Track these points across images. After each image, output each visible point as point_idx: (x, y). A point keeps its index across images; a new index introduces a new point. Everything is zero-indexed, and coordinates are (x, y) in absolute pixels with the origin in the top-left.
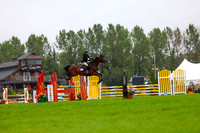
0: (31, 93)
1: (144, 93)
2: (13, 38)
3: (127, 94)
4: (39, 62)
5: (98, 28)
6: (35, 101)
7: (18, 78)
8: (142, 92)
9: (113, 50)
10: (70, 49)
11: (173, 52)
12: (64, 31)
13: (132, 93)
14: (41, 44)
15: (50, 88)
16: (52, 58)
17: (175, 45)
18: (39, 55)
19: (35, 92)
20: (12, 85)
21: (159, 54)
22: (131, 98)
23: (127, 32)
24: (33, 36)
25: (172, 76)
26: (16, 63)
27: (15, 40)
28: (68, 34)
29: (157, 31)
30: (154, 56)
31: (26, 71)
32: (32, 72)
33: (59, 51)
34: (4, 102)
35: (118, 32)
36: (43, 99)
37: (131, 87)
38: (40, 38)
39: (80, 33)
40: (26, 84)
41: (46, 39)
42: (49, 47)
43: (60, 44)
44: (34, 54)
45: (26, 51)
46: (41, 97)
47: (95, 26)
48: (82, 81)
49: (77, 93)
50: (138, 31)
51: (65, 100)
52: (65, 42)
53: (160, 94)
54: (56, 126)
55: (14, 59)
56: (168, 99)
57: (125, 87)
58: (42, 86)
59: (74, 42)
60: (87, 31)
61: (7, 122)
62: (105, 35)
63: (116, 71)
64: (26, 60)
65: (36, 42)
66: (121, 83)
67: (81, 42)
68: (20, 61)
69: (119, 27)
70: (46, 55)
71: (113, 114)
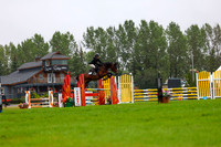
0: (56, 96)
1: (181, 96)
2: (36, 36)
3: (162, 98)
4: (64, 63)
5: (129, 25)
6: (61, 105)
7: (42, 80)
8: (179, 95)
9: (146, 49)
10: (99, 48)
11: (213, 52)
12: (92, 28)
13: (168, 97)
14: (67, 43)
15: (77, 90)
16: (79, 57)
17: (215, 44)
18: (64, 54)
19: (60, 95)
20: (35, 87)
21: (197, 53)
22: (167, 102)
23: (161, 29)
24: (58, 33)
25: (212, 78)
26: (39, 63)
27: (39, 38)
28: (96, 31)
29: (195, 28)
30: (191, 56)
31: (50, 72)
32: (57, 73)
33: (87, 50)
34: (26, 107)
35: (151, 29)
36: (69, 103)
37: (166, 90)
38: (66, 36)
39: (110, 30)
40: (51, 86)
41: (72, 37)
42: (75, 45)
43: (87, 42)
44: (59, 53)
45: (50, 50)
46: (67, 101)
47: (126, 22)
48: (112, 83)
49: (106, 97)
50: (174, 28)
51: (93, 104)
52: (93, 41)
53: (199, 98)
54: (85, 133)
55: (37, 59)
56: (207, 104)
57: (160, 90)
58: (68, 89)
59: (103, 41)
60: (117, 28)
61: (30, 128)
62: (137, 32)
63: (150, 73)
64: (50, 60)
65: (61, 41)
66: (155, 86)
67: (110, 40)
68: (44, 61)
69: (152, 24)
70: (72, 55)
71: (147, 120)
